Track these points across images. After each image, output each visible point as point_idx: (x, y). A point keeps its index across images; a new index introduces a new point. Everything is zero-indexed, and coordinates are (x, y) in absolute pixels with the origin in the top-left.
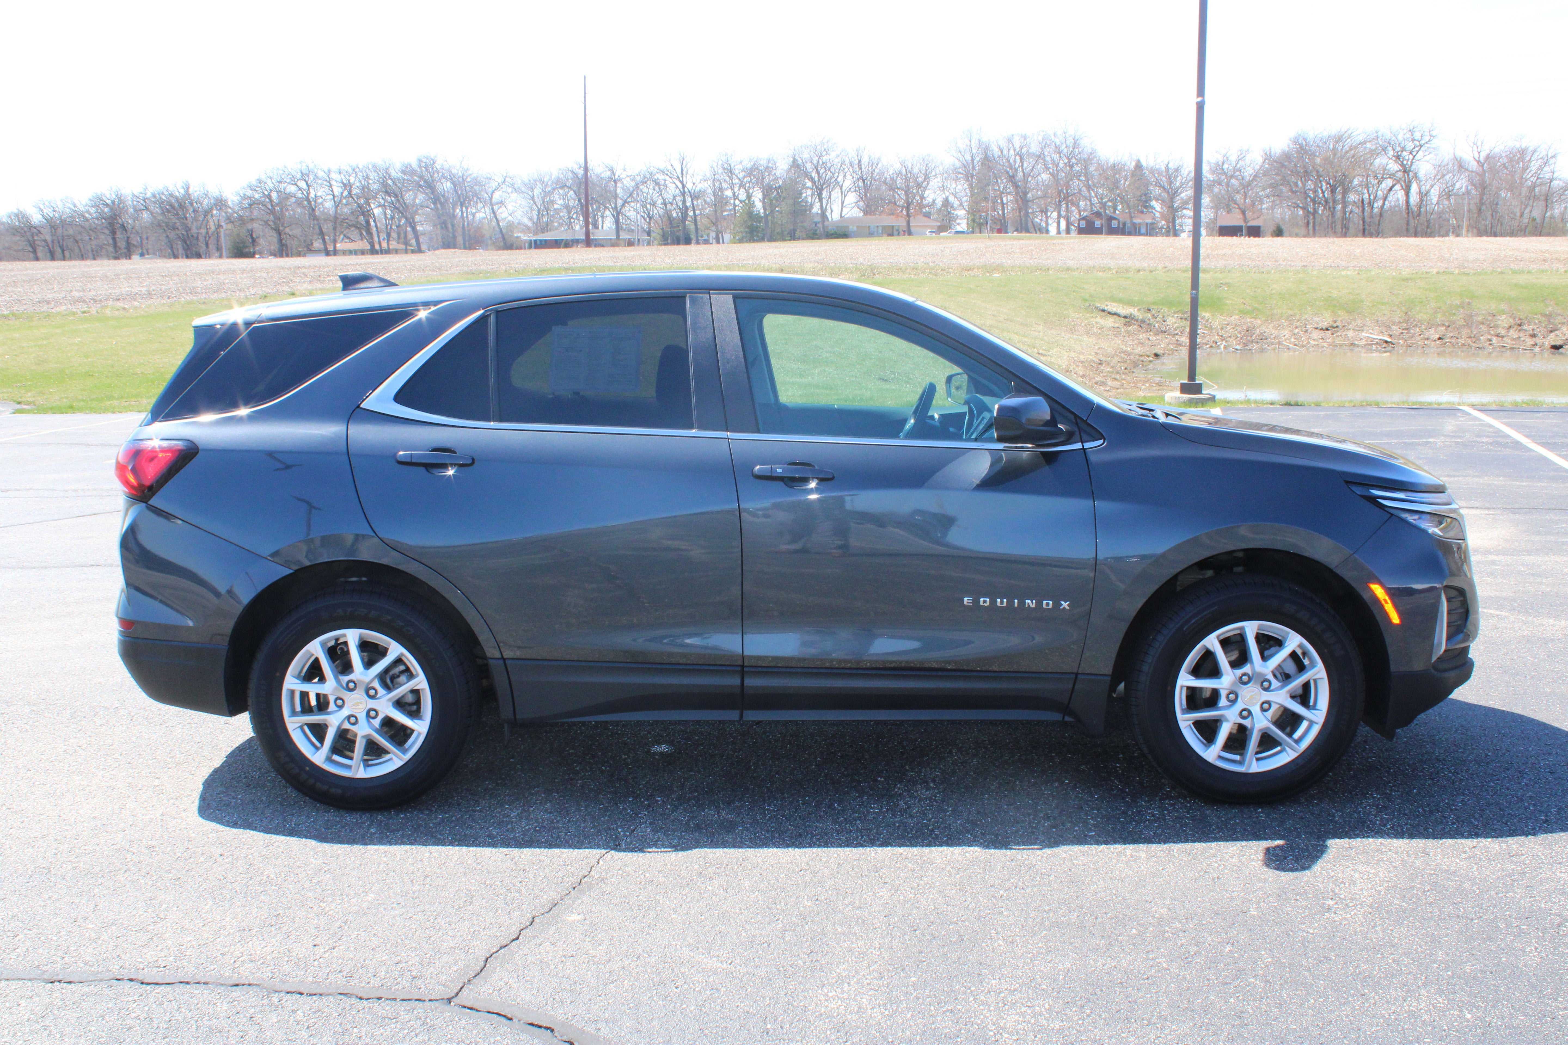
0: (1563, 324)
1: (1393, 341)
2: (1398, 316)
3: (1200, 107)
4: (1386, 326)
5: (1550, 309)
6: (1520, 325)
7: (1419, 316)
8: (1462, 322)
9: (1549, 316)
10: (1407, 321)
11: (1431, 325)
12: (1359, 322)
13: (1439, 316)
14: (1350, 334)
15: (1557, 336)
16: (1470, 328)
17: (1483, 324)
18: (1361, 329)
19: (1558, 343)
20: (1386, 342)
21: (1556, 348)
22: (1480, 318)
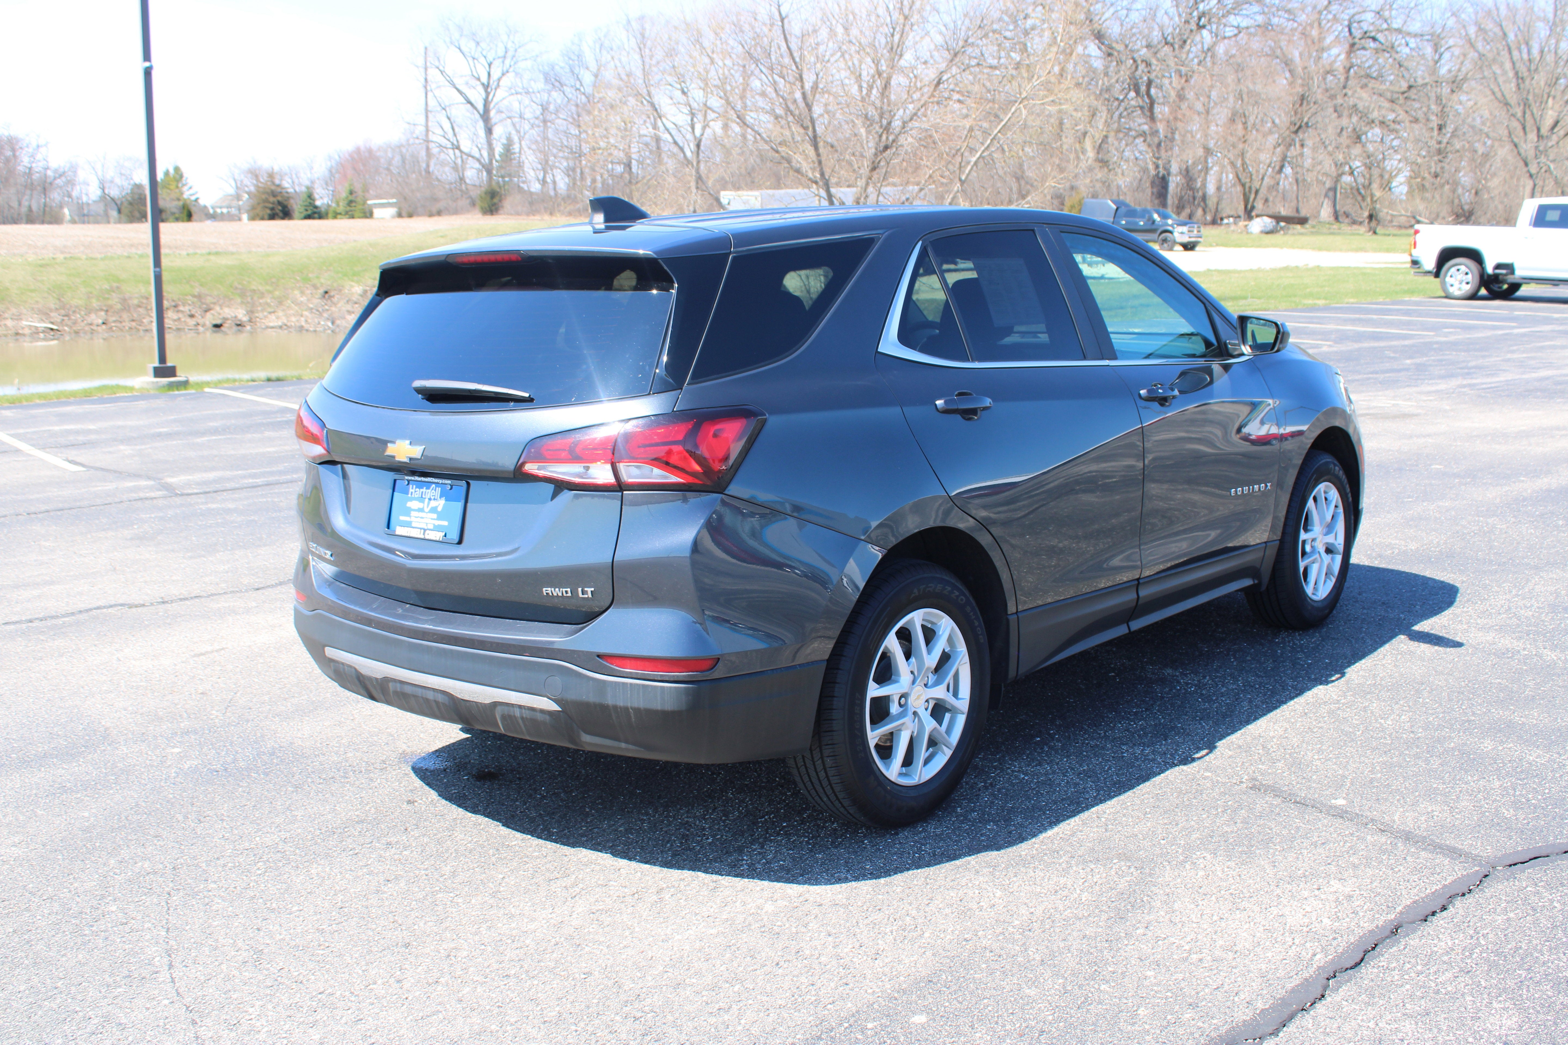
0: (214, 303)
1: (60, 328)
2: (52, 303)
3: (148, 73)
4: (45, 314)
5: (197, 290)
6: (175, 306)
7: (75, 302)
8: (119, 306)
9: (199, 297)
10: (63, 307)
11: (89, 311)
12: (14, 310)
13: (94, 301)
14: (9, 323)
15: (213, 315)
16: (129, 311)
17: (139, 306)
18: (18, 317)
19: (218, 322)
20: (52, 329)
21: (217, 326)
22: (136, 302)
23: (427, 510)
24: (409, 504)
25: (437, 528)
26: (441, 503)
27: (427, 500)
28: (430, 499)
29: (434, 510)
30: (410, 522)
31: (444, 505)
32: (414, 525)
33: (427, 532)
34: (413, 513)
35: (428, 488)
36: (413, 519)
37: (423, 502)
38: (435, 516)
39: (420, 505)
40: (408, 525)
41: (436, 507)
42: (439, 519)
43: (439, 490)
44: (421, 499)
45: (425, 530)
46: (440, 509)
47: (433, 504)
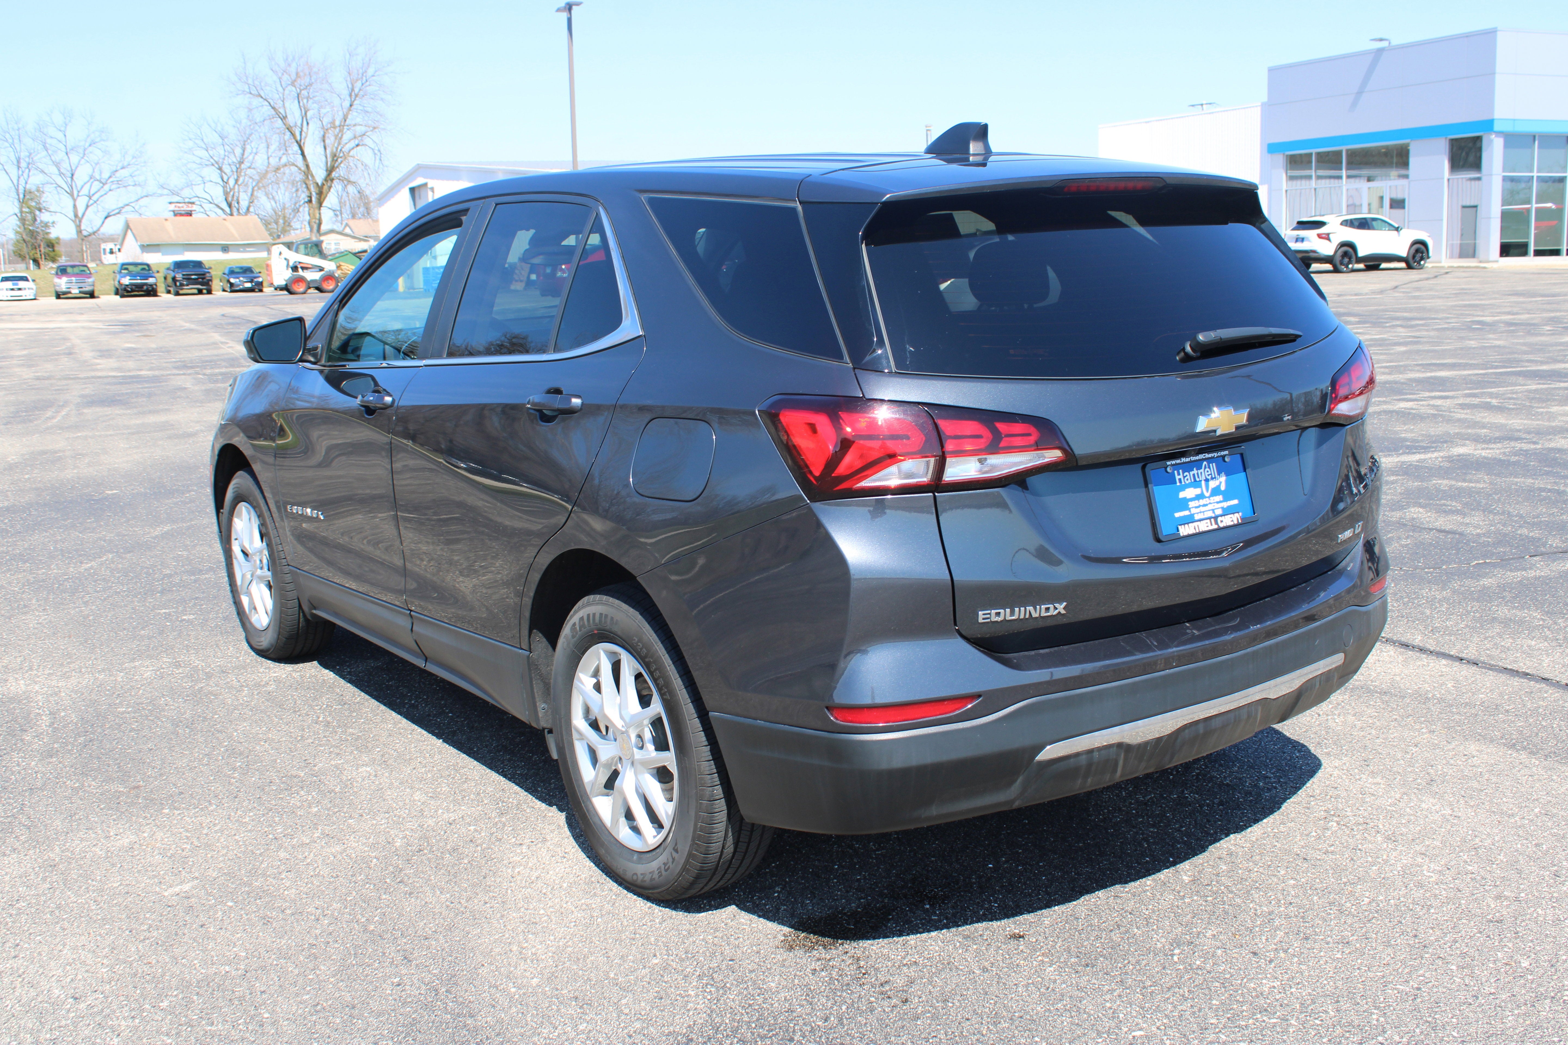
23: (1207, 494)
24: (1182, 495)
25: (1227, 512)
26: (1222, 481)
27: (1203, 483)
28: (1207, 480)
29: (1216, 491)
30: (1192, 516)
31: (1226, 481)
32: (1197, 517)
33: (1219, 519)
34: (1191, 504)
35: (1199, 468)
36: (1193, 511)
37: (1200, 486)
38: (1219, 498)
39: (1198, 491)
40: (1190, 520)
41: (1219, 487)
42: (1225, 500)
43: (1213, 466)
44: (1196, 484)
45: (1216, 518)
46: (1223, 488)
47: (1213, 484)
